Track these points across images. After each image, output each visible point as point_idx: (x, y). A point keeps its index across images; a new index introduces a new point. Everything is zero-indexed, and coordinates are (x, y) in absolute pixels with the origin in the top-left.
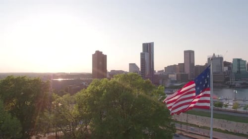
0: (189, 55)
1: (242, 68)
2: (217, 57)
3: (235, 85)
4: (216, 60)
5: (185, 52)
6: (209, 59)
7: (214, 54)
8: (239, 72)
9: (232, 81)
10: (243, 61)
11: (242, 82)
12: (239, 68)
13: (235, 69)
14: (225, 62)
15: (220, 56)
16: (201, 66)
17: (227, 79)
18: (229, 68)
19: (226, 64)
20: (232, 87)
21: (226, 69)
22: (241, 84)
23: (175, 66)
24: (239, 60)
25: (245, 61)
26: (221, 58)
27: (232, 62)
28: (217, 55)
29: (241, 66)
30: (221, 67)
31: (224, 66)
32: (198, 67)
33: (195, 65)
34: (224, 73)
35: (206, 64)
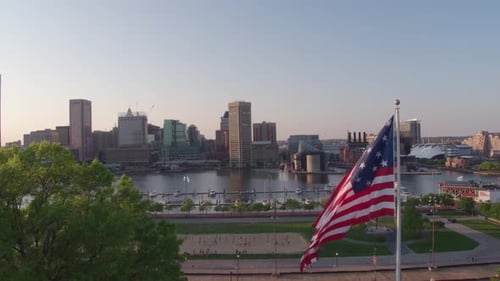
0: (81, 109)
1: (180, 137)
2: (135, 115)
3: (169, 169)
4: (134, 121)
5: (73, 103)
6: (121, 119)
7: (129, 110)
8: (174, 144)
9: (165, 161)
10: (181, 124)
11: (182, 162)
12: (175, 137)
13: (168, 140)
14: (150, 125)
15: (141, 114)
16: (104, 133)
17: (154, 158)
18: (157, 138)
19: (153, 129)
20: (165, 171)
21: (151, 138)
22: (181, 165)
23: (48, 131)
24: (175, 123)
25: (184, 125)
26: (144, 119)
27: (162, 127)
28: (134, 111)
29: (177, 134)
30: (144, 134)
31: (150, 133)
32: (98, 133)
33: (93, 130)
34: (150, 146)
35: (115, 129)
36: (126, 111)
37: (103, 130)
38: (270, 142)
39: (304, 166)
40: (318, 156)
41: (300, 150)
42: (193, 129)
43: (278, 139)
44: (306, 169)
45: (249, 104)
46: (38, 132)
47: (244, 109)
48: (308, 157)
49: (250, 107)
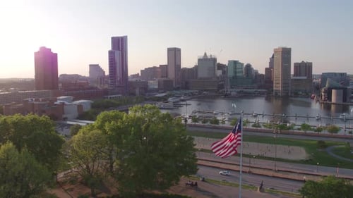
0: (174, 53)
1: (240, 72)
2: (209, 57)
3: (230, 94)
4: (208, 62)
5: (169, 50)
6: (199, 60)
7: (205, 54)
8: (235, 77)
9: (228, 89)
10: (240, 63)
11: (239, 90)
12: (235, 72)
13: (231, 74)
14: (219, 64)
15: (213, 57)
16: (189, 69)
17: (221, 87)
18: (224, 73)
19: (221, 67)
20: (227, 96)
21: (219, 73)
22: (238, 92)
23: (155, 68)
24: (235, 63)
25: (242, 64)
26: (215, 60)
27: (227, 65)
28: (208, 55)
29: (237, 70)
30: (214, 70)
31: (218, 69)
32: (185, 70)
33: (182, 67)
34: (218, 78)
35: (196, 66)
36: (203, 55)
37: (187, 67)
38: (305, 78)
39: (329, 98)
40: (342, 91)
41: (327, 85)
42: (249, 67)
44: (331, 100)
45: (290, 49)
46: (149, 68)
47: (286, 53)
48: (333, 91)
49: (290, 52)
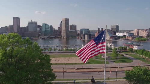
0: (17, 20)
1: (47, 29)
3: (44, 38)
4: (33, 24)
5: (14, 18)
6: (29, 23)
7: (32, 20)
8: (46, 31)
9: (43, 36)
12: (46, 29)
13: (44, 30)
14: (38, 25)
15: (35, 22)
18: (40, 29)
19: (39, 26)
21: (38, 29)
23: (6, 27)
24: (46, 24)
25: (49, 25)
26: (36, 23)
27: (42, 26)
28: (33, 21)
29: (47, 28)
30: (36, 27)
32: (22, 28)
33: (20, 27)
34: (38, 31)
35: (27, 26)
36: (31, 21)
37: (23, 27)
38: (74, 31)
40: (89, 35)
41: (83, 33)
43: (77, 30)
44: (85, 39)
45: (69, 19)
46: (3, 27)
47: (67, 21)
48: (86, 35)
49: (69, 20)
